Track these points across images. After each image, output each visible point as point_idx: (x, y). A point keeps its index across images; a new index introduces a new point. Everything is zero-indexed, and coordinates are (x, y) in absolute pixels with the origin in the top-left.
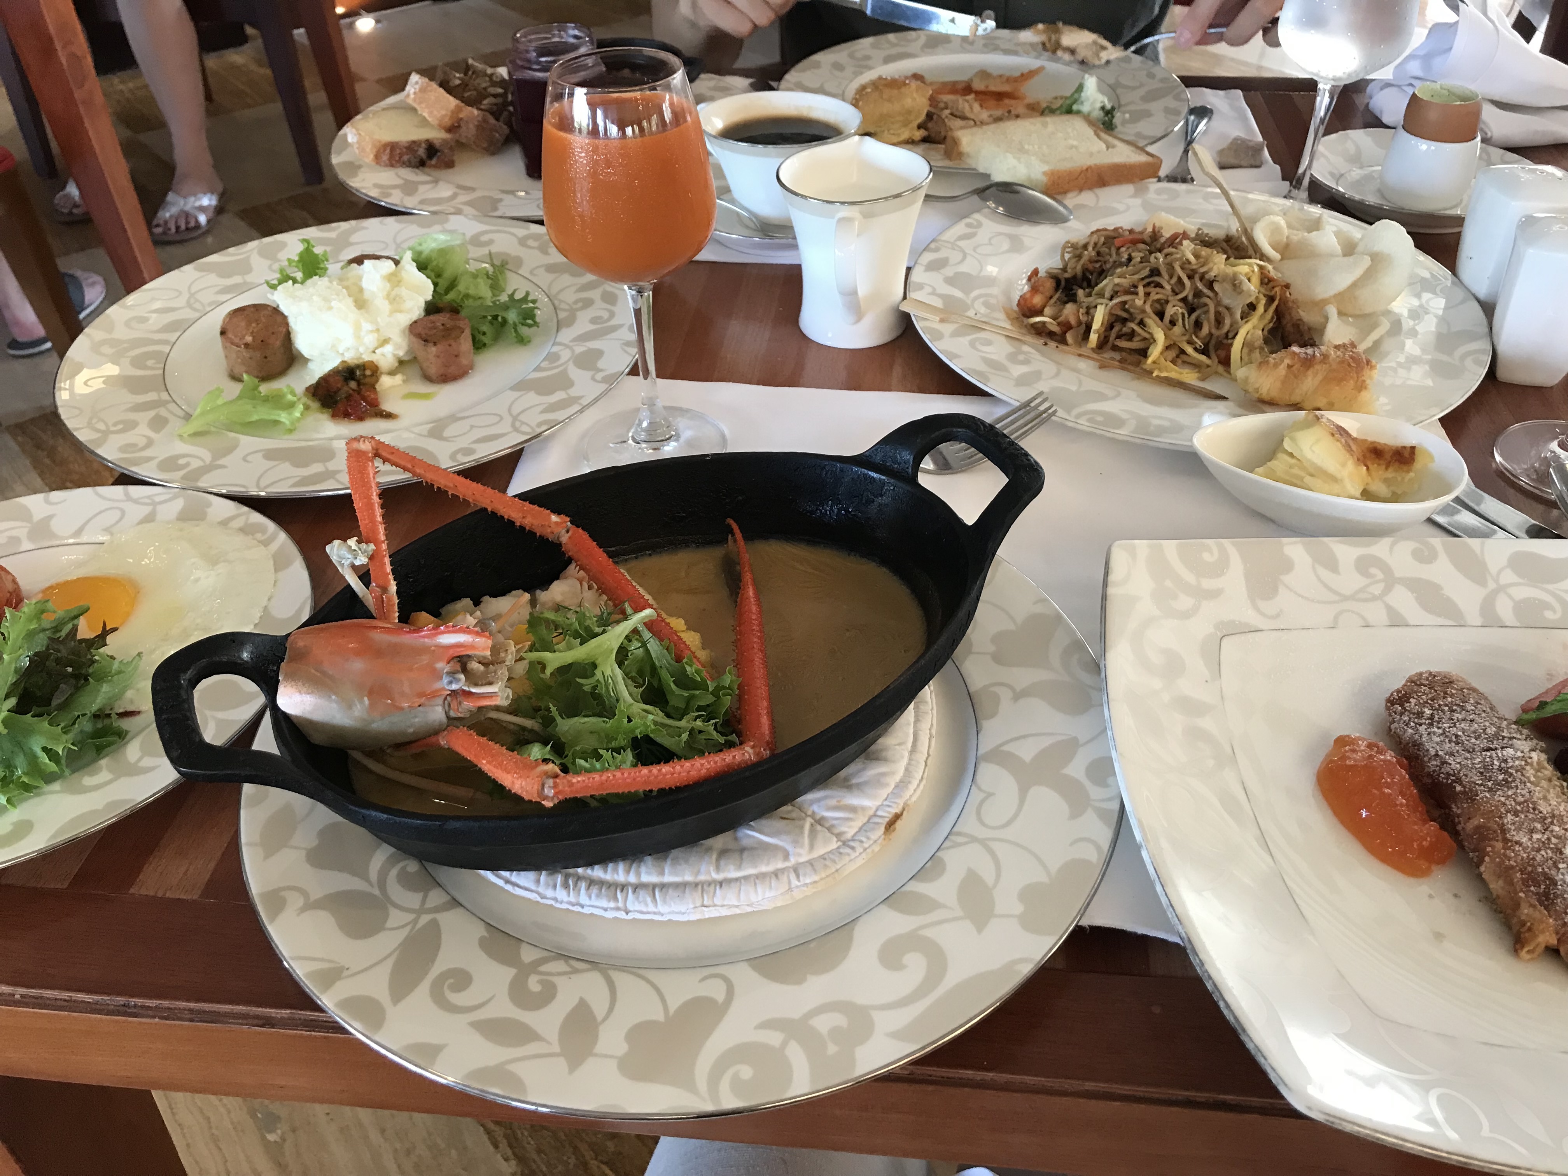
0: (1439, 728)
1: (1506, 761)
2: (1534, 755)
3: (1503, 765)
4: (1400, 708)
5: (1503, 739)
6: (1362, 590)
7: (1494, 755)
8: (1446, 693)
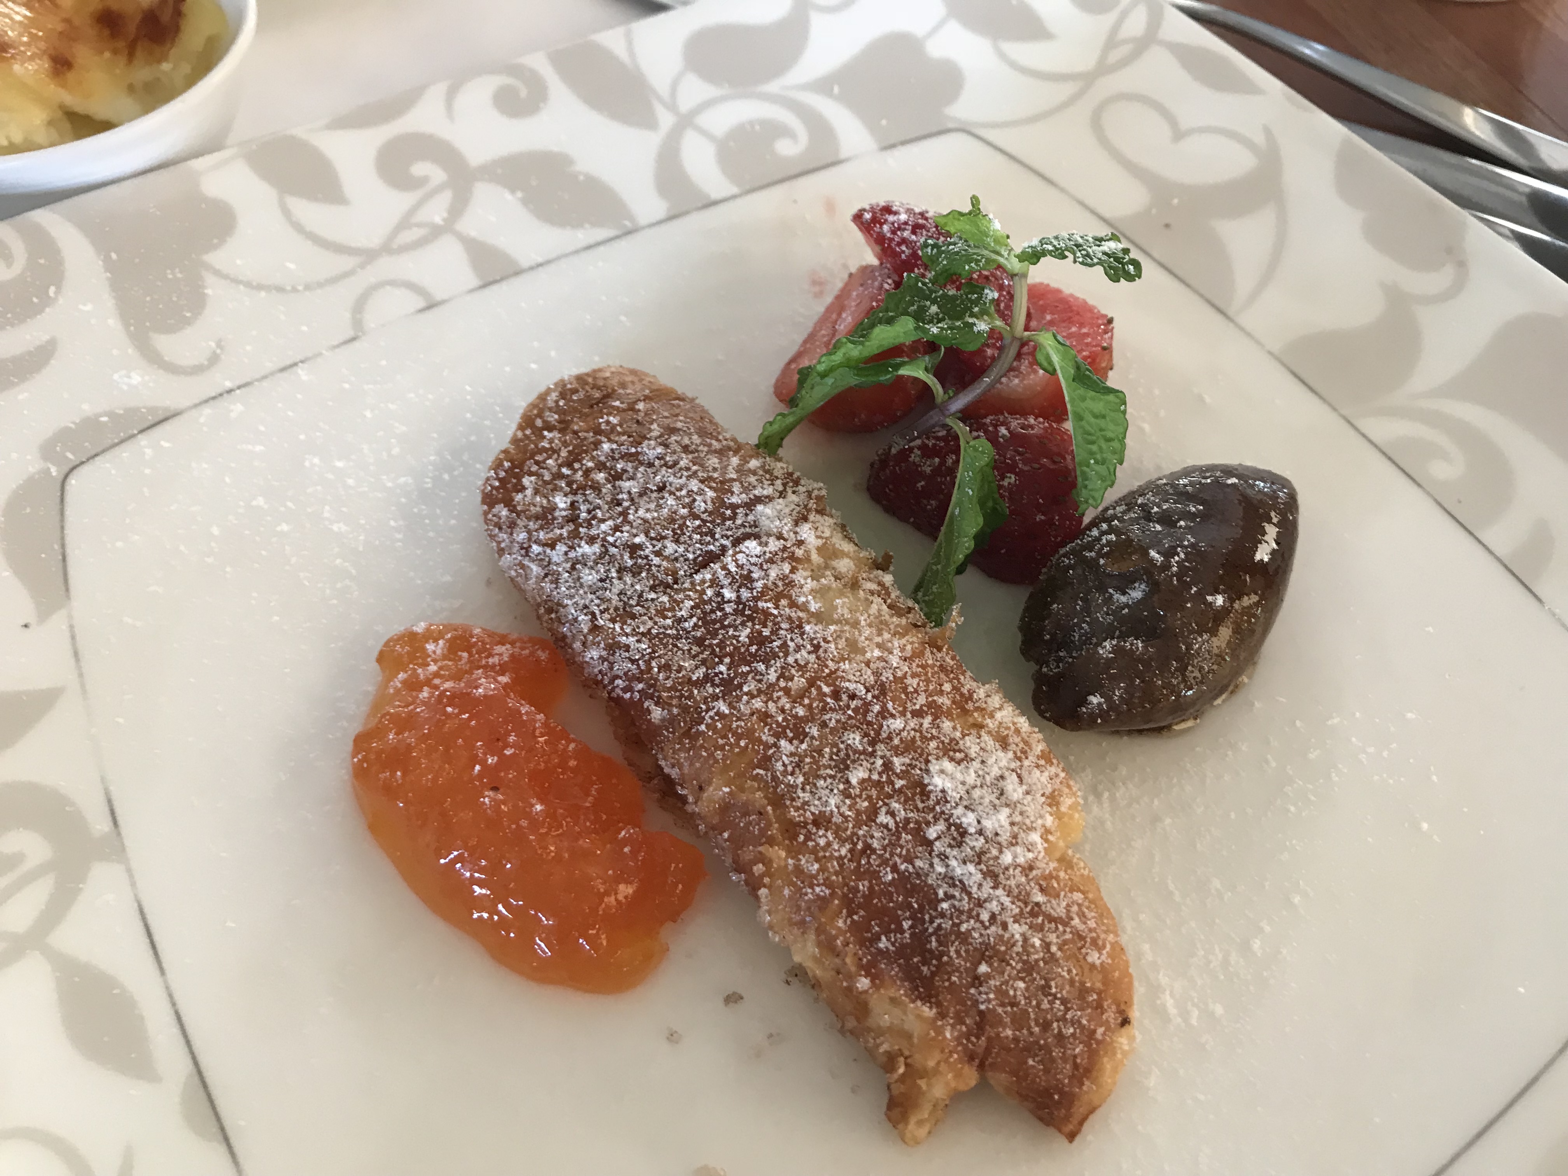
0: (591, 540)
1: (747, 580)
2: (806, 532)
3: (745, 594)
4: (505, 512)
5: (733, 518)
6: (404, 224)
7: (721, 574)
8: (598, 431)
